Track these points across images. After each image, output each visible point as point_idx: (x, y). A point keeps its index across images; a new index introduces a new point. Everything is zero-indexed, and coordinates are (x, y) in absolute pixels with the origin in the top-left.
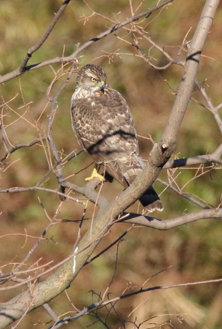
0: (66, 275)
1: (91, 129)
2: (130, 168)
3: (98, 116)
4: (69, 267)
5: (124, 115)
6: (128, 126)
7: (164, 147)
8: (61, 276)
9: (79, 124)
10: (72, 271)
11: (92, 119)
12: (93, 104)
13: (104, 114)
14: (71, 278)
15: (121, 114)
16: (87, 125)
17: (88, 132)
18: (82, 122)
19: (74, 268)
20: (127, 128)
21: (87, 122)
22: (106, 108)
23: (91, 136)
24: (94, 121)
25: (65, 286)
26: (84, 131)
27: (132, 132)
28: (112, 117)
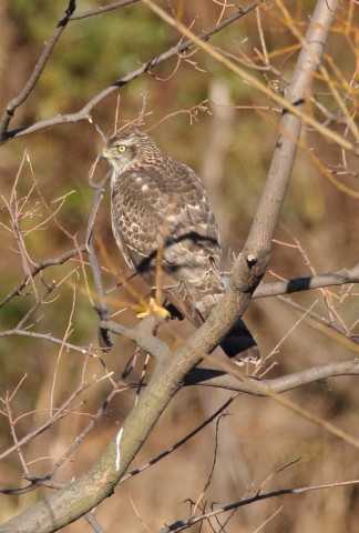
0: (106, 474)
1: (141, 232)
2: (208, 293)
3: (152, 209)
4: (109, 460)
5: (197, 207)
6: (204, 226)
7: (250, 258)
8: (97, 477)
9: (122, 222)
10: (115, 468)
11: (142, 215)
12: (145, 188)
13: (163, 206)
14: (113, 479)
15: (194, 204)
16: (134, 225)
17: (136, 237)
18: (127, 219)
19: (118, 462)
20: (203, 229)
21: (134, 220)
22: (166, 196)
23: (139, 243)
24: (145, 218)
25: (103, 492)
26: (130, 233)
27: (211, 235)
28: (176, 212)
